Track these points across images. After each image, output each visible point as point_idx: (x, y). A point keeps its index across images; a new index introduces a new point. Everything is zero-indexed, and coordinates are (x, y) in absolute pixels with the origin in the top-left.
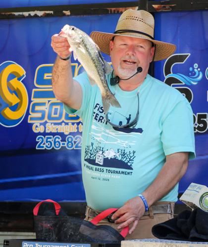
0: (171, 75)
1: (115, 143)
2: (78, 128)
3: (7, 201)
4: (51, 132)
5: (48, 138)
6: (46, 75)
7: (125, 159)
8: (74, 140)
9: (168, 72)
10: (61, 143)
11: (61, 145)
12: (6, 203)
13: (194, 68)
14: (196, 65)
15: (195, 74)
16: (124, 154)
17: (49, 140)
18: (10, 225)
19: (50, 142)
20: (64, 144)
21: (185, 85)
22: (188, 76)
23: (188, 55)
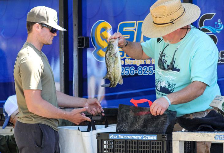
0: (203, 27)
1: (167, 77)
2: (145, 62)
4: (128, 65)
5: (126, 68)
7: (170, 88)
8: (143, 69)
9: (201, 25)
10: (135, 71)
11: (135, 73)
13: (218, 23)
14: (219, 21)
15: (219, 26)
16: (169, 85)
17: (127, 69)
19: (128, 71)
20: (136, 72)
21: (213, 33)
22: (214, 27)
23: (214, 14)
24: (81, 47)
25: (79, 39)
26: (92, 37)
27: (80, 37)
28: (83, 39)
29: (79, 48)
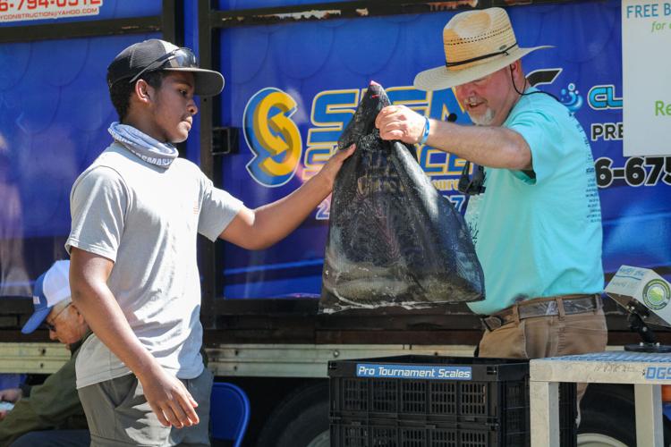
3: (274, 298)
6: (329, 107)
12: (271, 301)
13: (568, 91)
14: (572, 86)
15: (570, 99)
18: (278, 334)
23: (557, 71)
24: (220, 153)
25: (215, 132)
26: (246, 129)
27: (217, 128)
28: (224, 132)
29: (214, 154)
